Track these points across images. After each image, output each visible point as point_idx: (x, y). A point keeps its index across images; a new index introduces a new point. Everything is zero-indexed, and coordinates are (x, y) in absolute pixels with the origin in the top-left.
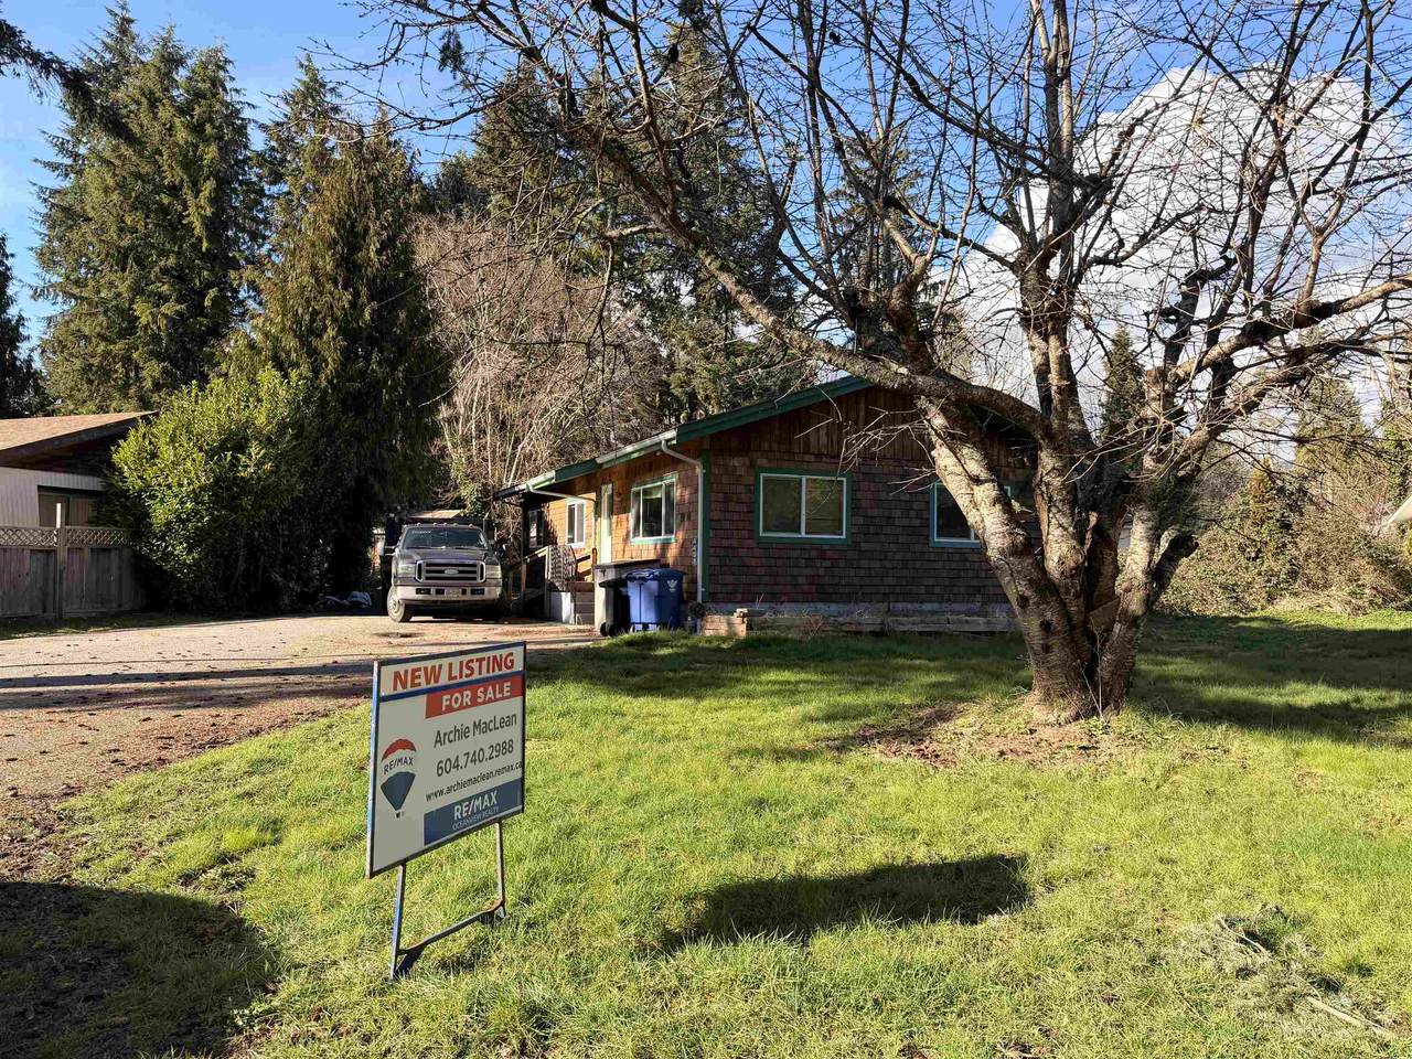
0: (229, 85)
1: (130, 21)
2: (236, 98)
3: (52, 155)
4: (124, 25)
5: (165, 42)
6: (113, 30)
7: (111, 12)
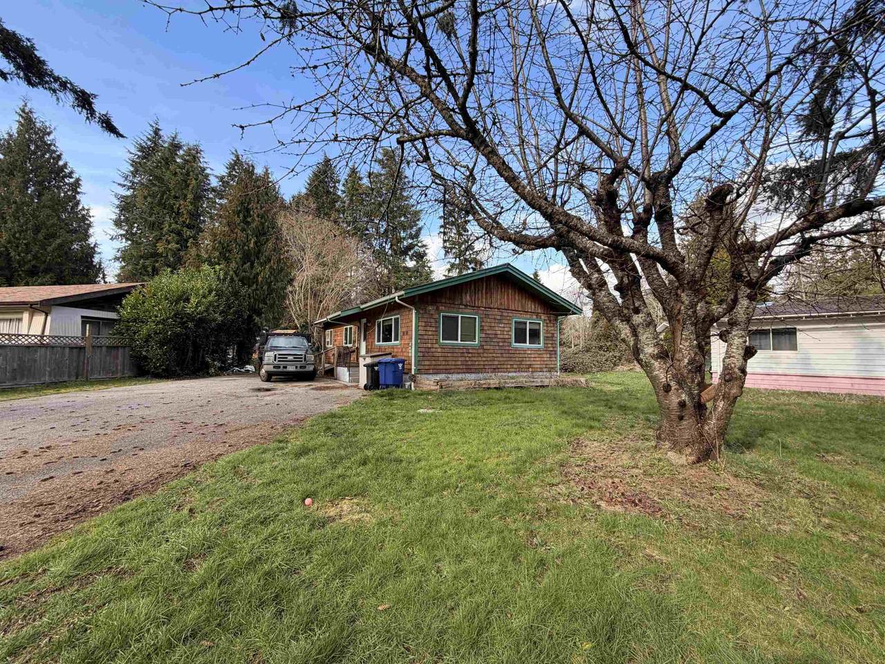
0: (201, 160)
1: (159, 130)
2: (205, 165)
3: (122, 181)
4: (157, 132)
5: (174, 139)
6: (151, 133)
7: (151, 126)
